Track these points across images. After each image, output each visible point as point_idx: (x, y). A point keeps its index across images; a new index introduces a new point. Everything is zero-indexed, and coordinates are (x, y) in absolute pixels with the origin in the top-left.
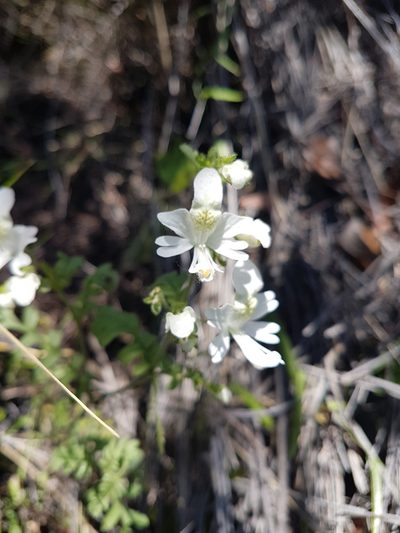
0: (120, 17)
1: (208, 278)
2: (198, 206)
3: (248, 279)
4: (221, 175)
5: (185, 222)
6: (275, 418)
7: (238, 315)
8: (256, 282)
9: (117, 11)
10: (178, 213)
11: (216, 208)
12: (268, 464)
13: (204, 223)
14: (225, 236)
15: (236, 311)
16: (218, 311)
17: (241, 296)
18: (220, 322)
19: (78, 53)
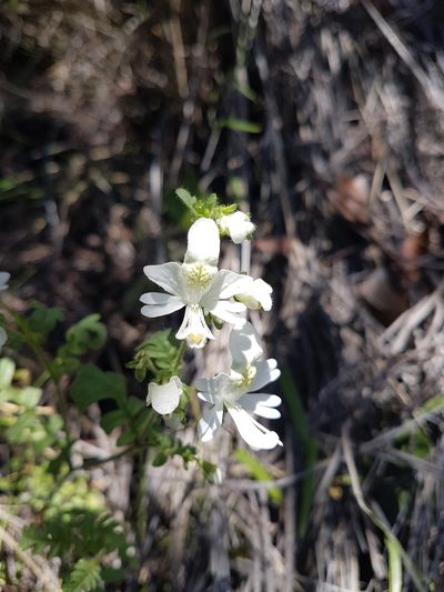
0: (135, 31)
1: (198, 344)
2: (191, 260)
3: (248, 345)
4: (219, 227)
5: (176, 278)
6: (284, 490)
7: (234, 387)
8: (255, 350)
9: (132, 26)
10: (168, 268)
11: (212, 264)
12: (275, 543)
13: (197, 281)
14: (222, 296)
15: (231, 381)
16: (211, 381)
17: (239, 365)
18: (213, 395)
19: (86, 70)
